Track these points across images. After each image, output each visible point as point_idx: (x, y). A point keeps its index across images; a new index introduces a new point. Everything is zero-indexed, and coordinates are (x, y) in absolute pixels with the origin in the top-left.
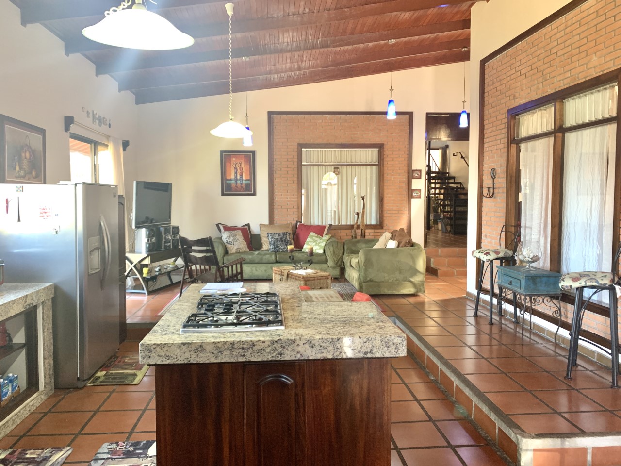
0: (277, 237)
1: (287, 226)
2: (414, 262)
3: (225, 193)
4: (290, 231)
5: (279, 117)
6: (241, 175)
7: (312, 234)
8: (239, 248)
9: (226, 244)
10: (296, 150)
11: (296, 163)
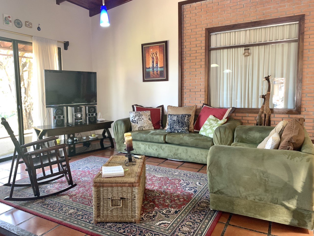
1: (191, 108)
3: (145, 79)
4: (192, 113)
5: (188, 6)
6: (157, 63)
7: (211, 117)
8: (142, 127)
9: (131, 122)
10: (204, 35)
11: (204, 48)
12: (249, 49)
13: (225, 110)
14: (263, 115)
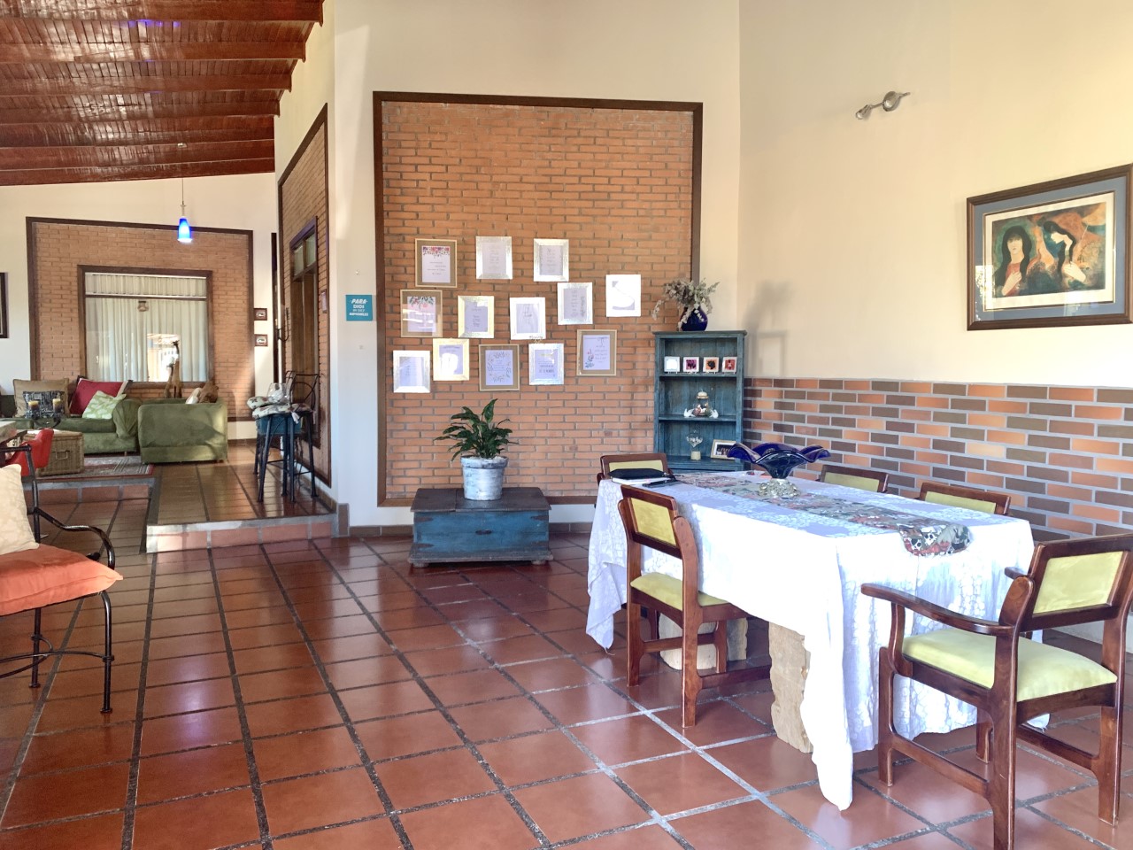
0: (40, 397)
1: (59, 383)
2: (211, 421)
4: (65, 388)
5: (45, 225)
7: (99, 393)
10: (76, 274)
11: (76, 293)
12: (145, 302)
13: (120, 384)
14: (172, 390)
